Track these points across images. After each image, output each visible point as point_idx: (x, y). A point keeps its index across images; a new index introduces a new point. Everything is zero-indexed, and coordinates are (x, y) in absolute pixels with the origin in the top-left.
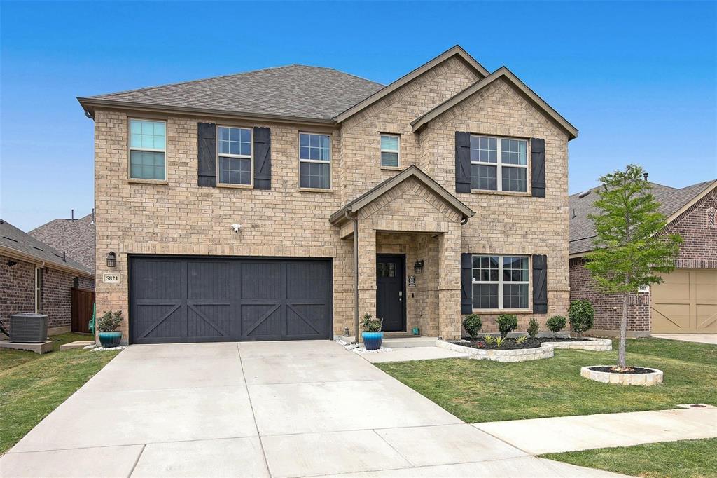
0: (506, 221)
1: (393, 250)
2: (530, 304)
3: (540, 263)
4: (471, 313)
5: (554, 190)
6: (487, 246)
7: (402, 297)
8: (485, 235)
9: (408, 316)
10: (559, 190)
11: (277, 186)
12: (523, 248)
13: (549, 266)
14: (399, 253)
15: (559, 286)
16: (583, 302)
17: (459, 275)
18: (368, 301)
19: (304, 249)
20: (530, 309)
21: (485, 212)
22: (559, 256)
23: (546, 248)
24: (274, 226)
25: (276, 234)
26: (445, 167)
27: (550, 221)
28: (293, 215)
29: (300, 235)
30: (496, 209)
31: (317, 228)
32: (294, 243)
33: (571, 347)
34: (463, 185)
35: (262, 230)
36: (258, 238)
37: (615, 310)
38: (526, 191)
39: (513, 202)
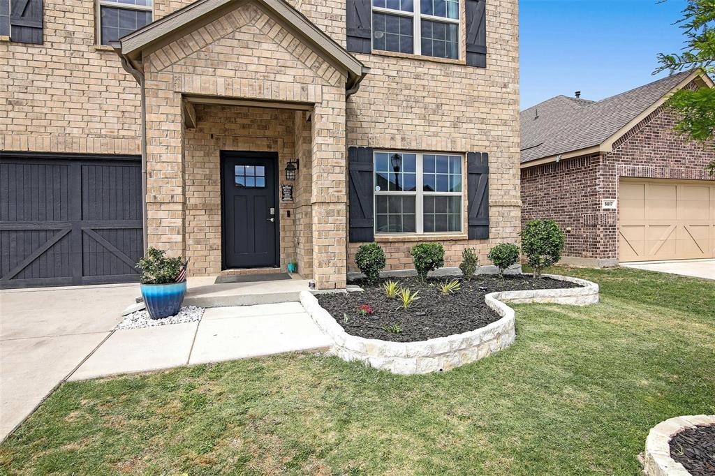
0: (427, 100)
1: (257, 146)
2: (464, 225)
3: (479, 165)
4: (372, 240)
5: (499, 58)
6: (398, 137)
7: (274, 216)
8: (394, 121)
9: (282, 244)
10: (505, 58)
11: (54, 39)
12: (454, 142)
13: (491, 170)
14: (266, 150)
15: (506, 199)
16: (546, 223)
17: (343, 177)
18: (165, 223)
19: (103, 141)
20: (464, 233)
21: (394, 85)
22: (506, 155)
23: (487, 143)
24: (49, 104)
25: (54, 117)
26: (328, 11)
27: (493, 104)
28: (85, 87)
29: (97, 119)
30: (412, 81)
31: (129, 109)
32: (86, 131)
33: (536, 300)
34: (358, 39)
35: (26, 109)
36: (21, 121)
37: (569, 232)
38: (457, 58)
39: (438, 72)
